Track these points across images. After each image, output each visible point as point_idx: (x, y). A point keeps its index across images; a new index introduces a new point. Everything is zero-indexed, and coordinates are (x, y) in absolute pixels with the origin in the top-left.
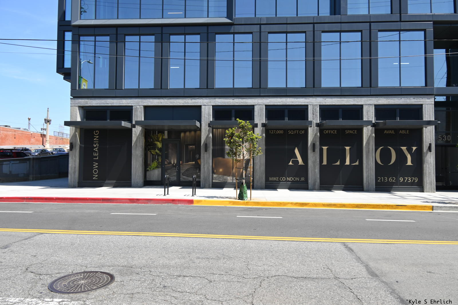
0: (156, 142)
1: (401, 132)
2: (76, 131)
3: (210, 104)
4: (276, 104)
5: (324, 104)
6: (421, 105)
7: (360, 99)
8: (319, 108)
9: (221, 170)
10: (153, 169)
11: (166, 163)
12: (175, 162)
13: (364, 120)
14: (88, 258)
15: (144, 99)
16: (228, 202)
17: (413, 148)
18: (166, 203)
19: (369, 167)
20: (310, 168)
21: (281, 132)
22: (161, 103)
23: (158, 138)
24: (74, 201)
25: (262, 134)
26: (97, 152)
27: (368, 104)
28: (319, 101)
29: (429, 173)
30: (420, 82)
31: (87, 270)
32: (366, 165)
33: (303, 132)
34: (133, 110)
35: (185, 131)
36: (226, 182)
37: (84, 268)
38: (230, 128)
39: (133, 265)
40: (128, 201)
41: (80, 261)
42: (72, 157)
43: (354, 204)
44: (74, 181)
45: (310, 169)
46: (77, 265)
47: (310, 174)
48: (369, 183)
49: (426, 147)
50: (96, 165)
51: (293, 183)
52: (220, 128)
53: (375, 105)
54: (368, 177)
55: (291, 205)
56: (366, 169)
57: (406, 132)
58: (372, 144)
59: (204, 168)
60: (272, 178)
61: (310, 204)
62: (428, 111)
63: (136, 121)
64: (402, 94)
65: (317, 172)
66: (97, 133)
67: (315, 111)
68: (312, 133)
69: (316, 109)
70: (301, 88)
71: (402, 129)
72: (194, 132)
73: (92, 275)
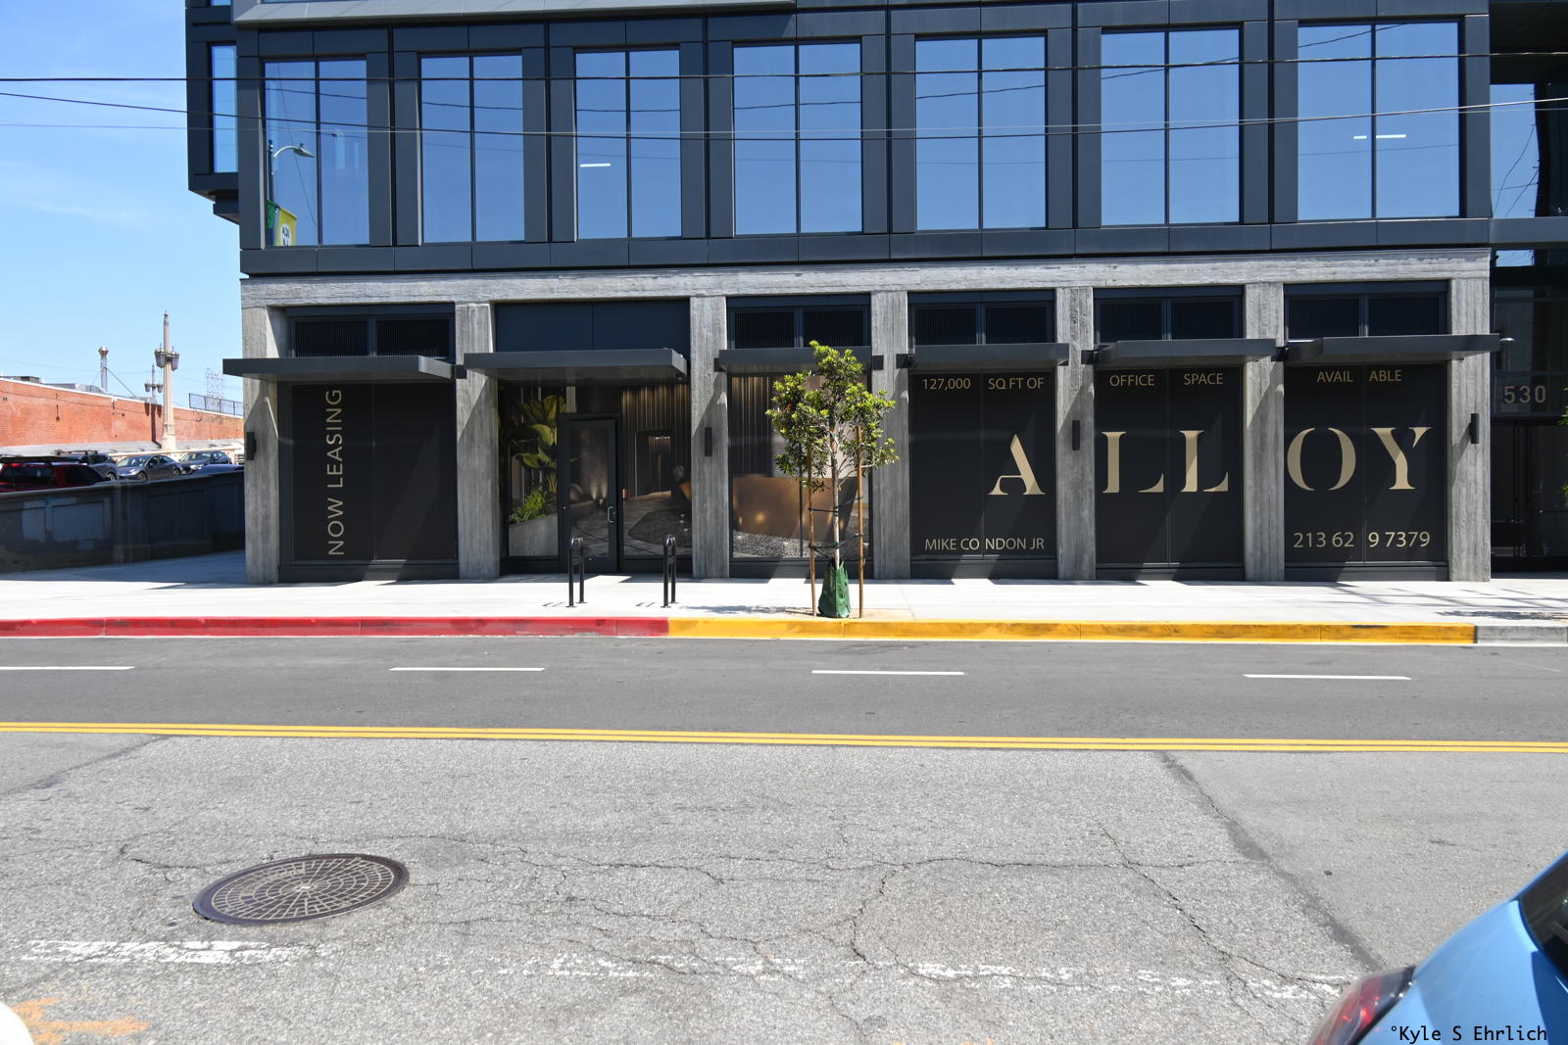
0: (538, 427)
1: (1373, 375)
2: (263, 393)
3: (719, 292)
4: (945, 287)
5: (1111, 283)
6: (1447, 282)
7: (1233, 264)
8: (1094, 299)
9: (760, 518)
10: (531, 518)
11: (573, 496)
12: (604, 494)
13: (1249, 337)
14: (321, 813)
15: (494, 278)
16: (785, 625)
17: (1416, 430)
18: (574, 631)
19: (1266, 497)
20: (1063, 506)
21: (963, 383)
22: (552, 290)
23: (545, 413)
24: (268, 629)
25: (899, 390)
26: (337, 463)
27: (1264, 283)
28: (1092, 276)
29: (1469, 515)
30: (1442, 203)
31: (317, 851)
32: (1255, 493)
33: (1038, 383)
34: (457, 318)
35: (635, 387)
36: (779, 557)
37: (309, 844)
38: (788, 374)
39: (468, 834)
40: (449, 626)
41: (293, 823)
42: (256, 480)
43: (1208, 626)
44: (264, 563)
45: (1063, 510)
46: (284, 834)
47: (1064, 525)
48: (1263, 554)
49: (1460, 426)
50: (335, 507)
51: (1004, 557)
52: (753, 375)
53: (1287, 286)
54: (1259, 532)
55: (996, 630)
56: (1255, 507)
57: (1393, 376)
58: (1276, 421)
59: (703, 511)
60: (934, 541)
61: (1059, 628)
62: (1467, 302)
63: (466, 356)
64: (1380, 243)
65: (1087, 520)
66: (334, 399)
67: (1078, 309)
68: (1071, 387)
69: (1083, 302)
70: (1031, 229)
71: (1378, 367)
72: (668, 388)
73: (333, 865)
